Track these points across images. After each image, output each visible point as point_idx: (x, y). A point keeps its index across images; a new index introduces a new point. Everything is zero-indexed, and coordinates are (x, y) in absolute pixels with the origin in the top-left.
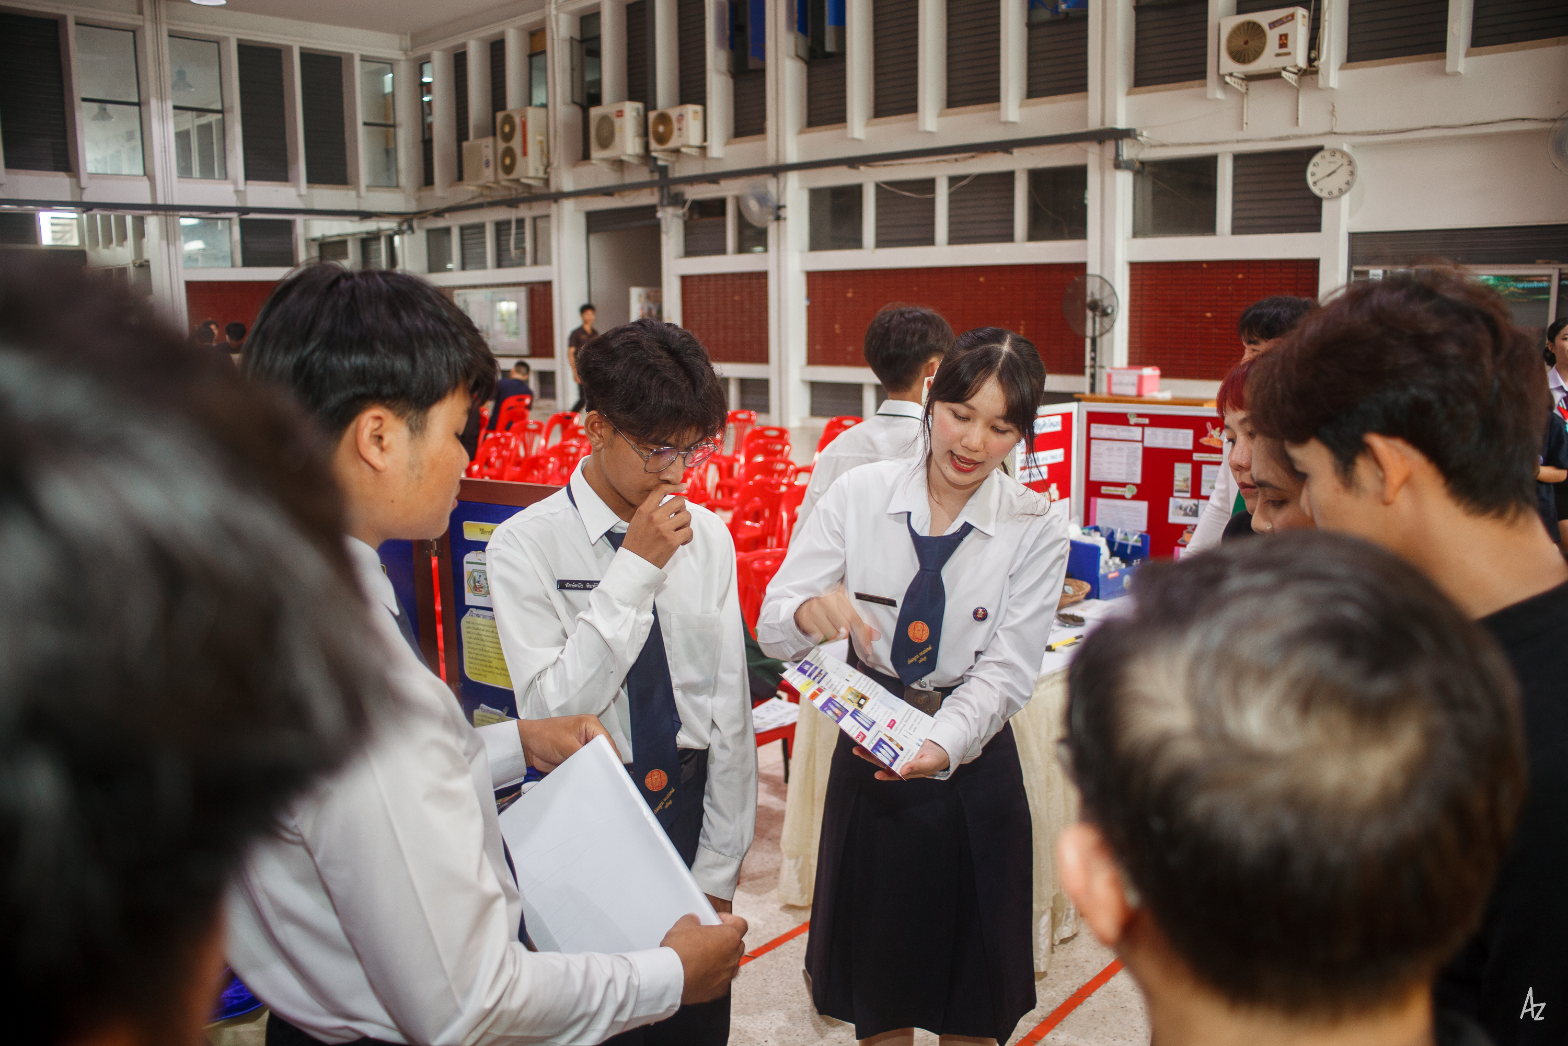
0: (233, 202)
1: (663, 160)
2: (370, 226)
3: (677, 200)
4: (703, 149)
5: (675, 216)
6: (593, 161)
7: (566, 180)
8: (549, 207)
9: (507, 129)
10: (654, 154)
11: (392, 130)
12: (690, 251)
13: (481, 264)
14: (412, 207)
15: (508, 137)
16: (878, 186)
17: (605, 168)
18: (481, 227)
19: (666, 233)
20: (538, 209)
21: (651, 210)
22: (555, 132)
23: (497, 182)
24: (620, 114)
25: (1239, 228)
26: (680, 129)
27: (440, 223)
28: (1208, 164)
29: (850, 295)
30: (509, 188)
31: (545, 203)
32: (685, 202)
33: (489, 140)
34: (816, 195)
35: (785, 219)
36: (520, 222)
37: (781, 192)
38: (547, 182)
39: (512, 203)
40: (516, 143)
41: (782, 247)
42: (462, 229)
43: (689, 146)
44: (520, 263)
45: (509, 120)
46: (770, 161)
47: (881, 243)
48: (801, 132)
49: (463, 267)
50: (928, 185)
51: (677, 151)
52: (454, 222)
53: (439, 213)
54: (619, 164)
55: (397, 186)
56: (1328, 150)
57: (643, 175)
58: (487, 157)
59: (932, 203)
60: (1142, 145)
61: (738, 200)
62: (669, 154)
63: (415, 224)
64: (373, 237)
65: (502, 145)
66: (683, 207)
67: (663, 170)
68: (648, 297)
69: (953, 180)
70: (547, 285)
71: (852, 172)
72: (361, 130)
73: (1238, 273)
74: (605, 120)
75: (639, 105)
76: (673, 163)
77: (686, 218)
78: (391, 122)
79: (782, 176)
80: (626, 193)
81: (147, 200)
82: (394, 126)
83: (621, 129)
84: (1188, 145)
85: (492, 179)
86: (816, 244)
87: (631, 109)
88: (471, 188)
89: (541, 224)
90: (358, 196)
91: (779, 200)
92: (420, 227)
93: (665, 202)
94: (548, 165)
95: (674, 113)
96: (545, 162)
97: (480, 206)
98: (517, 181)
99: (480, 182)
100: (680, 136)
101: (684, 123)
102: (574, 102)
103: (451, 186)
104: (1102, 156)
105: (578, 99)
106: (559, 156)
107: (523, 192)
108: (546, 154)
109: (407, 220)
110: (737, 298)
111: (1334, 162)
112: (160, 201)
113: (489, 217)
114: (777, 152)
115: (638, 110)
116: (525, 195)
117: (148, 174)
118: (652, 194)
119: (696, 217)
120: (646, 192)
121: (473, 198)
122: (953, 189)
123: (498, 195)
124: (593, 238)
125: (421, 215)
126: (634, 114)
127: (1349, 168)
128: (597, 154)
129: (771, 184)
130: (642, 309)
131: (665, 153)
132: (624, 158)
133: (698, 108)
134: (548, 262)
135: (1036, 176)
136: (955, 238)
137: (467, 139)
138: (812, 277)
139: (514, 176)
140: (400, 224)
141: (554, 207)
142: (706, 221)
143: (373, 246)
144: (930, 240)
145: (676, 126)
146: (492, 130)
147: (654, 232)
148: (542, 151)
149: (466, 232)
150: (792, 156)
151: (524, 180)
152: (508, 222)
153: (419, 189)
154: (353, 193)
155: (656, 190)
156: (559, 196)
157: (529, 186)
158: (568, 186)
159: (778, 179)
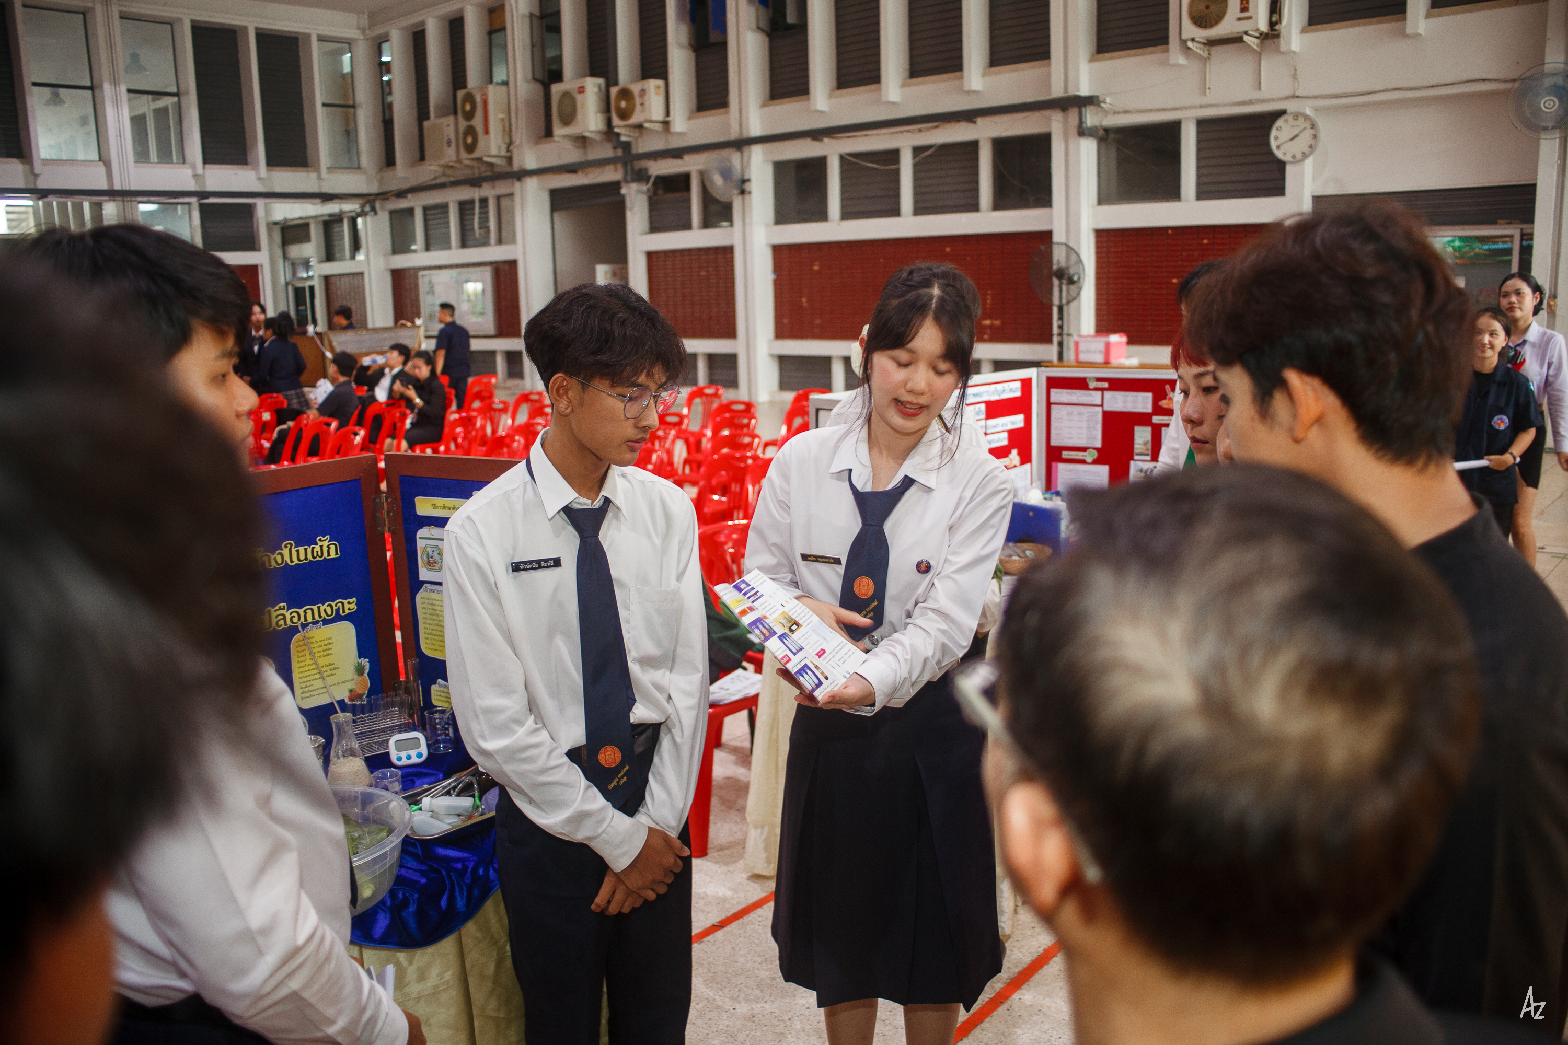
0: (191, 186)
1: (625, 135)
2: (333, 208)
3: (641, 176)
4: (666, 124)
5: (640, 192)
6: (556, 139)
7: (529, 158)
8: (513, 185)
9: (468, 107)
10: (617, 130)
11: (352, 110)
12: (655, 227)
13: (445, 244)
14: (374, 188)
15: (469, 116)
16: (842, 158)
17: (569, 145)
18: (444, 207)
19: (631, 210)
20: (501, 188)
21: (614, 187)
22: (517, 109)
23: (459, 161)
24: (582, 90)
25: (1203, 194)
26: (642, 104)
27: (403, 204)
28: (1171, 131)
29: (816, 268)
30: (472, 167)
31: (509, 181)
32: (649, 177)
33: (451, 119)
34: (780, 168)
35: (750, 193)
36: (484, 201)
37: (745, 166)
38: (510, 160)
39: (475, 182)
40: (477, 122)
41: (747, 221)
42: (426, 209)
43: (652, 122)
44: (485, 243)
45: (470, 98)
46: (734, 135)
47: (847, 215)
48: (764, 105)
49: (428, 248)
50: (893, 156)
51: (640, 127)
52: (417, 202)
53: (401, 194)
54: (582, 141)
55: (359, 168)
56: (1292, 113)
57: (606, 152)
58: (448, 136)
59: (897, 173)
60: (1106, 112)
61: (702, 174)
62: (632, 129)
63: (378, 205)
64: (336, 219)
65: (463, 124)
66: (647, 182)
67: (627, 146)
68: (614, 274)
69: (917, 150)
70: (513, 264)
71: (817, 144)
72: (320, 111)
73: (1204, 239)
74: (567, 96)
75: (601, 81)
76: (636, 138)
77: (651, 194)
78: (351, 103)
79: (746, 149)
80: (590, 170)
81: (104, 186)
82: (353, 106)
83: (583, 105)
84: (1151, 111)
85: (454, 158)
86: (782, 217)
87: (593, 85)
88: (433, 168)
89: (504, 203)
90: (319, 178)
91: (743, 175)
92: (382, 209)
93: (629, 178)
94: (510, 143)
95: (636, 88)
96: (507, 140)
97: (442, 186)
98: (479, 160)
99: (442, 162)
100: (642, 111)
101: (646, 97)
102: (535, 79)
103: (413, 166)
104: (1065, 123)
105: (538, 76)
106: (521, 134)
107: (485, 171)
108: (508, 132)
109: (370, 201)
110: (703, 273)
111: (1297, 126)
112: (117, 187)
113: (453, 197)
114: (741, 126)
115: (599, 86)
116: (488, 174)
117: (104, 159)
118: (616, 170)
119: (660, 192)
120: (610, 168)
121: (436, 178)
122: (917, 159)
123: (460, 175)
124: (556, 215)
125: (383, 196)
126: (596, 89)
127: (1312, 132)
128: (559, 131)
129: (735, 158)
131: (628, 129)
132: (586, 134)
133: (660, 83)
134: (513, 241)
135: (1001, 146)
136: (920, 209)
137: (428, 118)
138: (779, 251)
139: (476, 155)
140: (363, 206)
141: (517, 185)
142: (671, 196)
143: (336, 229)
144: (894, 211)
145: (638, 101)
146: (453, 109)
147: (619, 209)
148: (504, 129)
149: (429, 212)
150: (755, 129)
151: (486, 159)
152: (472, 202)
153: (380, 170)
154: (313, 175)
155: (619, 166)
156: (522, 174)
157: (491, 165)
158: (531, 163)
159: (742, 153)
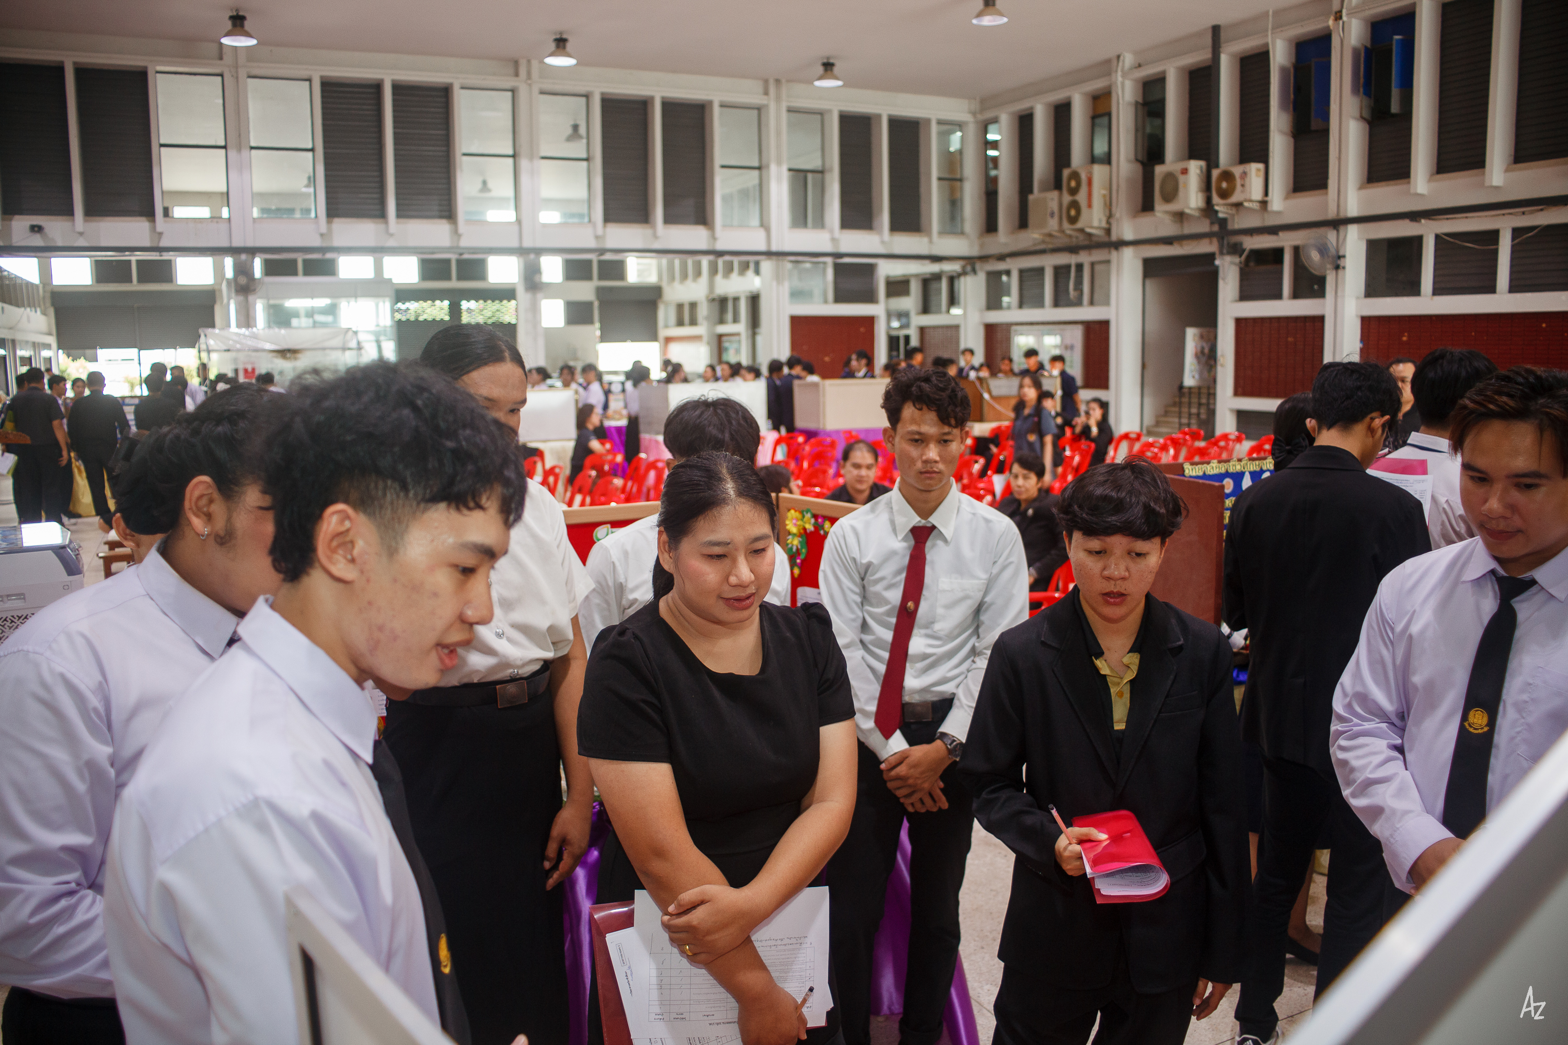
0: (828, 248)
1: (1223, 213)
2: (935, 268)
3: (1236, 249)
4: (1264, 203)
5: (1232, 263)
6: (1156, 213)
7: (1127, 230)
8: (1110, 252)
9: (1073, 184)
10: (1217, 208)
11: (958, 183)
12: (1245, 295)
13: (1039, 303)
14: (975, 252)
15: (1074, 191)
16: (1437, 237)
17: (1167, 219)
18: (1040, 271)
19: (1223, 279)
20: (1098, 255)
21: (1211, 257)
22: (1118, 186)
23: (1062, 231)
24: (1185, 171)
26: (1243, 186)
27: (1001, 266)
29: (1405, 339)
30: (1070, 236)
31: (1105, 251)
32: (1244, 251)
33: (1055, 194)
34: (1373, 245)
35: (1344, 268)
36: (1080, 267)
37: (1340, 243)
38: (1108, 231)
39: (1073, 249)
40: (1081, 197)
41: (1339, 293)
42: (1022, 272)
43: (1251, 201)
44: (1078, 303)
45: (1075, 175)
46: (1331, 214)
47: (1438, 290)
48: (1361, 188)
49: (1021, 305)
50: (1492, 236)
51: (1238, 205)
52: (1015, 265)
53: (1001, 258)
54: (1180, 216)
55: (962, 233)
57: (1204, 226)
58: (1051, 208)
59: (1494, 253)
61: (1296, 250)
62: (1229, 207)
63: (978, 266)
64: (937, 277)
65: (1067, 198)
66: (1240, 256)
67: (1223, 222)
68: (1202, 337)
69: (1517, 232)
70: (1104, 325)
71: (1414, 224)
72: (935, 183)
74: (1170, 177)
75: (1202, 163)
76: (1233, 215)
77: (1242, 266)
78: (958, 176)
79: (1342, 228)
80: (1185, 242)
81: (762, 247)
82: (961, 180)
83: (1186, 184)
85: (1056, 228)
86: (1372, 290)
87: (1195, 167)
88: (1034, 236)
89: (1098, 268)
90: (931, 242)
91: (1338, 251)
92: (981, 270)
93: (1225, 251)
94: (1110, 216)
95: (1237, 171)
96: (1107, 213)
97: (1042, 252)
98: (1082, 230)
99: (1046, 231)
100: (1242, 192)
101: (1247, 180)
102: (1137, 160)
103: (1014, 233)
105: (1140, 158)
106: (1121, 209)
107: (1085, 240)
108: (1109, 206)
109: (971, 263)
110: (1290, 339)
112: (774, 248)
113: (1048, 262)
114: (1338, 206)
115: (1201, 168)
116: (1086, 243)
117: (764, 225)
118: (1211, 243)
119: (1252, 264)
120: (1206, 241)
121: (1035, 245)
122: (1517, 240)
123: (1062, 241)
124: (1148, 282)
125: (984, 258)
126: (1198, 171)
128: (1161, 207)
129: (1331, 235)
130: (1196, 347)
131: (1225, 207)
132: (1187, 211)
133: (1261, 166)
134: (1106, 302)
136: (1516, 287)
137: (1031, 191)
138: (1368, 322)
139: (1079, 225)
140: (964, 267)
141: (1114, 254)
142: (1263, 268)
143: (934, 286)
144: (1490, 289)
145: (1239, 182)
146: (1058, 185)
147: (1211, 279)
148: (1105, 204)
149: (1025, 274)
150: (1353, 210)
151: (1088, 230)
152: (1068, 267)
153: (981, 235)
154: (925, 240)
155: (1215, 240)
156: (1120, 244)
157: (1090, 235)
158: (1129, 235)
159: (1338, 231)
